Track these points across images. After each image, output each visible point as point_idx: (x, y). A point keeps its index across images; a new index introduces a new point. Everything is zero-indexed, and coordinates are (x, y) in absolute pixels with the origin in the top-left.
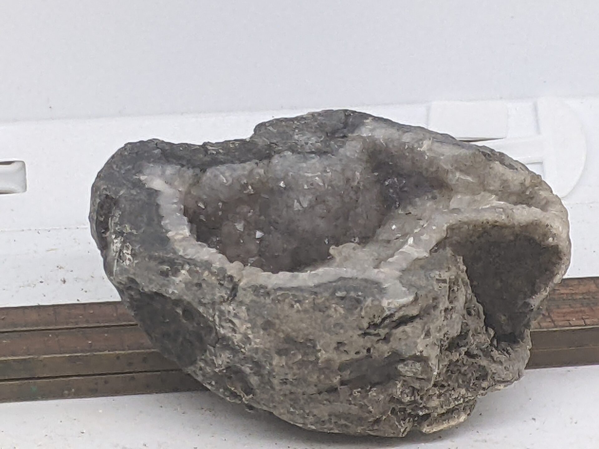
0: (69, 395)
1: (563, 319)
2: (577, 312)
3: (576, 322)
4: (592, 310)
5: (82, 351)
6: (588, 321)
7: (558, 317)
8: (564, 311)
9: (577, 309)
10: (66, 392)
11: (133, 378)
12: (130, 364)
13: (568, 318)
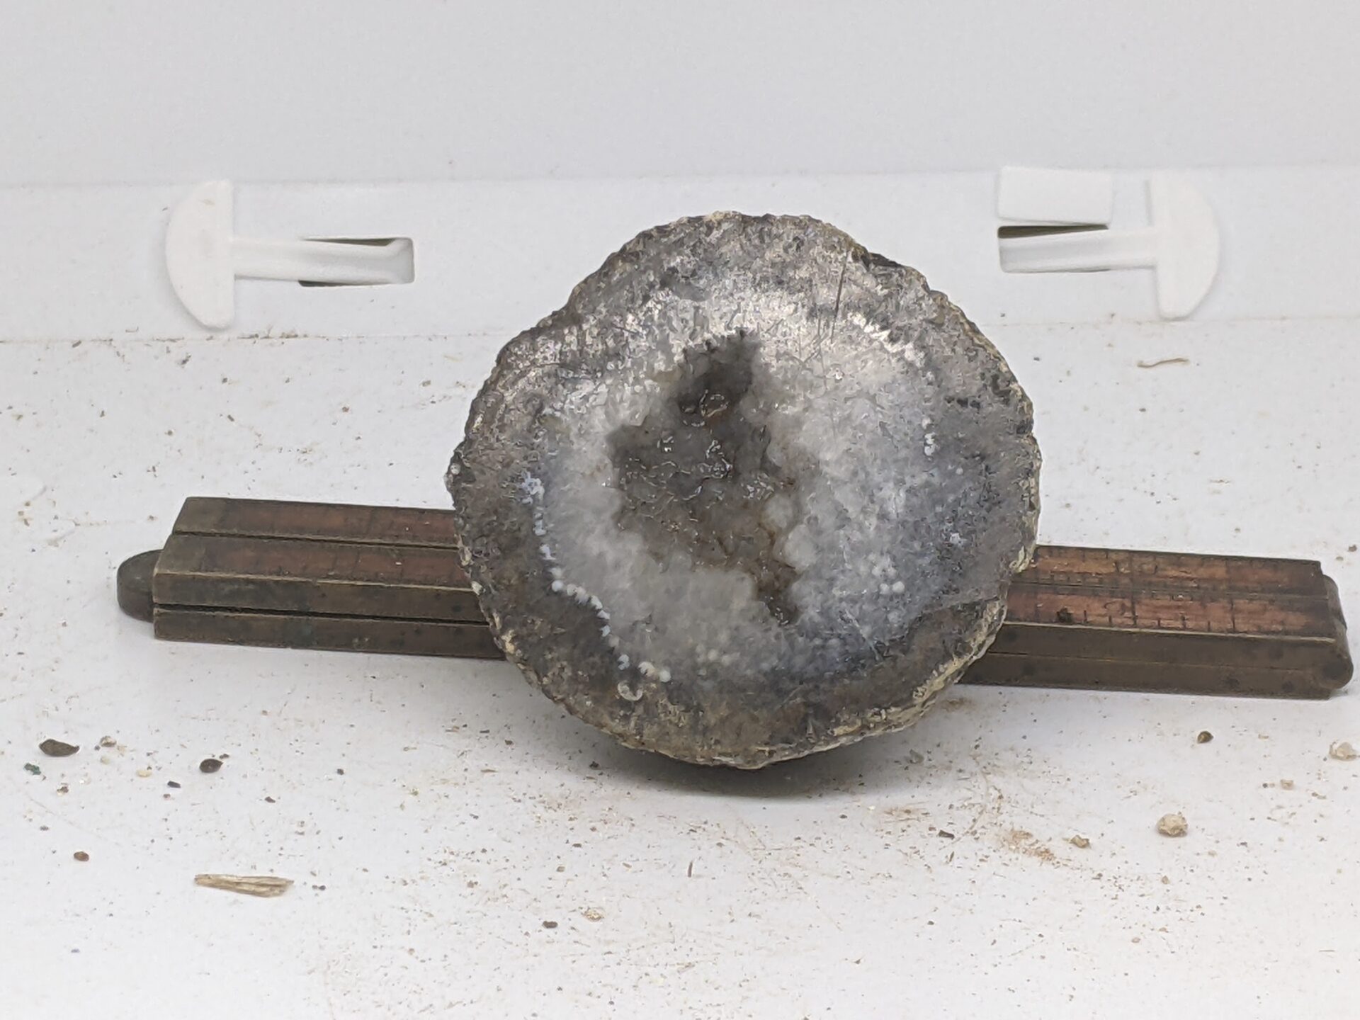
0: (359, 646)
1: (1150, 615)
2: (1179, 607)
3: (1171, 624)
4: (1204, 606)
5: (383, 580)
6: (1190, 624)
7: (1147, 611)
8: (1160, 603)
9: (1180, 604)
10: (356, 640)
11: (459, 631)
12: (456, 609)
13: (1160, 615)
